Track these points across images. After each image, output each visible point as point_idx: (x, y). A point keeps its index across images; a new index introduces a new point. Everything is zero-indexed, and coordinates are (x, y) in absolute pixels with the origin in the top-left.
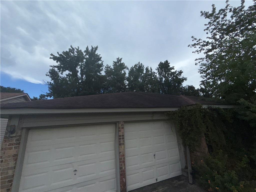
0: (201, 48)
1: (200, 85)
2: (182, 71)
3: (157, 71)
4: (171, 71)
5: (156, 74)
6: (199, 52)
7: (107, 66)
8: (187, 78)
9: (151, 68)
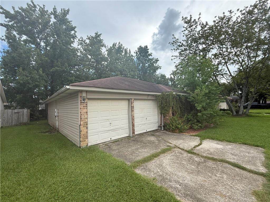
0: (177, 48)
1: (170, 75)
2: (159, 59)
3: (135, 55)
4: (149, 57)
5: (133, 58)
6: (176, 50)
7: (82, 39)
8: (161, 67)
9: (130, 50)
